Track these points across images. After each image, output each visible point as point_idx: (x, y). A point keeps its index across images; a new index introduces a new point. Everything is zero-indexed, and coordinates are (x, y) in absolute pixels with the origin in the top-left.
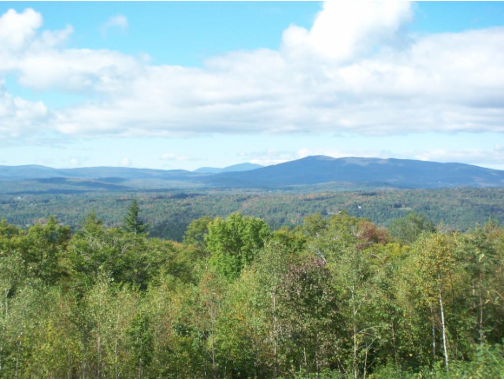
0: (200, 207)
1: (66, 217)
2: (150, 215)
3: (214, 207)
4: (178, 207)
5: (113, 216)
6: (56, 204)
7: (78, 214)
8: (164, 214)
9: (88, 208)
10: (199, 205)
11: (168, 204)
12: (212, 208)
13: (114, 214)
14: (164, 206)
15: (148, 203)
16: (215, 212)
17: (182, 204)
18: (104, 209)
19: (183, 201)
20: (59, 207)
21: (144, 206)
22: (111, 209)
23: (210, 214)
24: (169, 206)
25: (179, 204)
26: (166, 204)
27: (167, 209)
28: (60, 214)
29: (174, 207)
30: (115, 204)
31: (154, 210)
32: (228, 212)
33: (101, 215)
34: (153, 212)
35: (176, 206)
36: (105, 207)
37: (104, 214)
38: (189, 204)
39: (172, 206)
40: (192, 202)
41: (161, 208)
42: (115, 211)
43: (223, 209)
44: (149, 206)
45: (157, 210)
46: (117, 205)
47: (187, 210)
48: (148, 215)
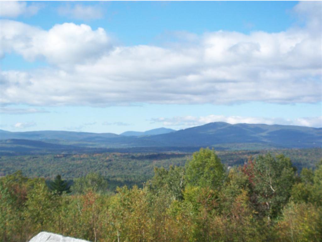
0: (119, 162)
1: (12, 170)
2: (79, 169)
3: (130, 163)
4: (101, 163)
5: (50, 170)
6: (5, 160)
7: (22, 168)
8: (90, 169)
9: (30, 164)
10: (119, 161)
11: (94, 161)
12: (129, 163)
13: (50, 168)
14: (91, 162)
15: (79, 160)
16: (131, 166)
17: (105, 160)
18: (43, 164)
19: (106, 158)
20: (8, 163)
21: (75, 161)
22: (49, 164)
23: (127, 168)
24: (95, 162)
25: (103, 160)
26: (92, 160)
27: (93, 164)
28: (8, 168)
29: (99, 163)
30: (53, 160)
31: (83, 165)
32: (141, 166)
33: (41, 169)
34: (82, 167)
35: (100, 162)
36: (44, 163)
37: (43, 168)
38: (110, 160)
39: (97, 162)
40: (113, 159)
41: (88, 164)
42: (52, 166)
43: (137, 165)
44: (79, 162)
45: (85, 165)
46: (54, 160)
47: (109, 165)
48: (78, 169)
